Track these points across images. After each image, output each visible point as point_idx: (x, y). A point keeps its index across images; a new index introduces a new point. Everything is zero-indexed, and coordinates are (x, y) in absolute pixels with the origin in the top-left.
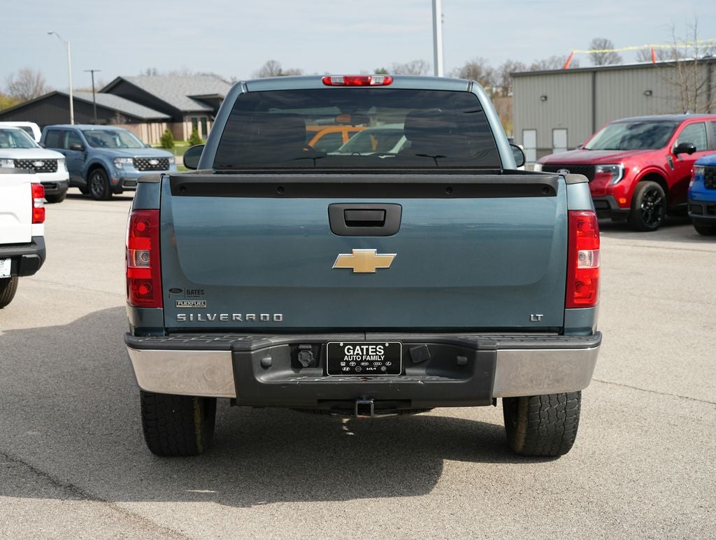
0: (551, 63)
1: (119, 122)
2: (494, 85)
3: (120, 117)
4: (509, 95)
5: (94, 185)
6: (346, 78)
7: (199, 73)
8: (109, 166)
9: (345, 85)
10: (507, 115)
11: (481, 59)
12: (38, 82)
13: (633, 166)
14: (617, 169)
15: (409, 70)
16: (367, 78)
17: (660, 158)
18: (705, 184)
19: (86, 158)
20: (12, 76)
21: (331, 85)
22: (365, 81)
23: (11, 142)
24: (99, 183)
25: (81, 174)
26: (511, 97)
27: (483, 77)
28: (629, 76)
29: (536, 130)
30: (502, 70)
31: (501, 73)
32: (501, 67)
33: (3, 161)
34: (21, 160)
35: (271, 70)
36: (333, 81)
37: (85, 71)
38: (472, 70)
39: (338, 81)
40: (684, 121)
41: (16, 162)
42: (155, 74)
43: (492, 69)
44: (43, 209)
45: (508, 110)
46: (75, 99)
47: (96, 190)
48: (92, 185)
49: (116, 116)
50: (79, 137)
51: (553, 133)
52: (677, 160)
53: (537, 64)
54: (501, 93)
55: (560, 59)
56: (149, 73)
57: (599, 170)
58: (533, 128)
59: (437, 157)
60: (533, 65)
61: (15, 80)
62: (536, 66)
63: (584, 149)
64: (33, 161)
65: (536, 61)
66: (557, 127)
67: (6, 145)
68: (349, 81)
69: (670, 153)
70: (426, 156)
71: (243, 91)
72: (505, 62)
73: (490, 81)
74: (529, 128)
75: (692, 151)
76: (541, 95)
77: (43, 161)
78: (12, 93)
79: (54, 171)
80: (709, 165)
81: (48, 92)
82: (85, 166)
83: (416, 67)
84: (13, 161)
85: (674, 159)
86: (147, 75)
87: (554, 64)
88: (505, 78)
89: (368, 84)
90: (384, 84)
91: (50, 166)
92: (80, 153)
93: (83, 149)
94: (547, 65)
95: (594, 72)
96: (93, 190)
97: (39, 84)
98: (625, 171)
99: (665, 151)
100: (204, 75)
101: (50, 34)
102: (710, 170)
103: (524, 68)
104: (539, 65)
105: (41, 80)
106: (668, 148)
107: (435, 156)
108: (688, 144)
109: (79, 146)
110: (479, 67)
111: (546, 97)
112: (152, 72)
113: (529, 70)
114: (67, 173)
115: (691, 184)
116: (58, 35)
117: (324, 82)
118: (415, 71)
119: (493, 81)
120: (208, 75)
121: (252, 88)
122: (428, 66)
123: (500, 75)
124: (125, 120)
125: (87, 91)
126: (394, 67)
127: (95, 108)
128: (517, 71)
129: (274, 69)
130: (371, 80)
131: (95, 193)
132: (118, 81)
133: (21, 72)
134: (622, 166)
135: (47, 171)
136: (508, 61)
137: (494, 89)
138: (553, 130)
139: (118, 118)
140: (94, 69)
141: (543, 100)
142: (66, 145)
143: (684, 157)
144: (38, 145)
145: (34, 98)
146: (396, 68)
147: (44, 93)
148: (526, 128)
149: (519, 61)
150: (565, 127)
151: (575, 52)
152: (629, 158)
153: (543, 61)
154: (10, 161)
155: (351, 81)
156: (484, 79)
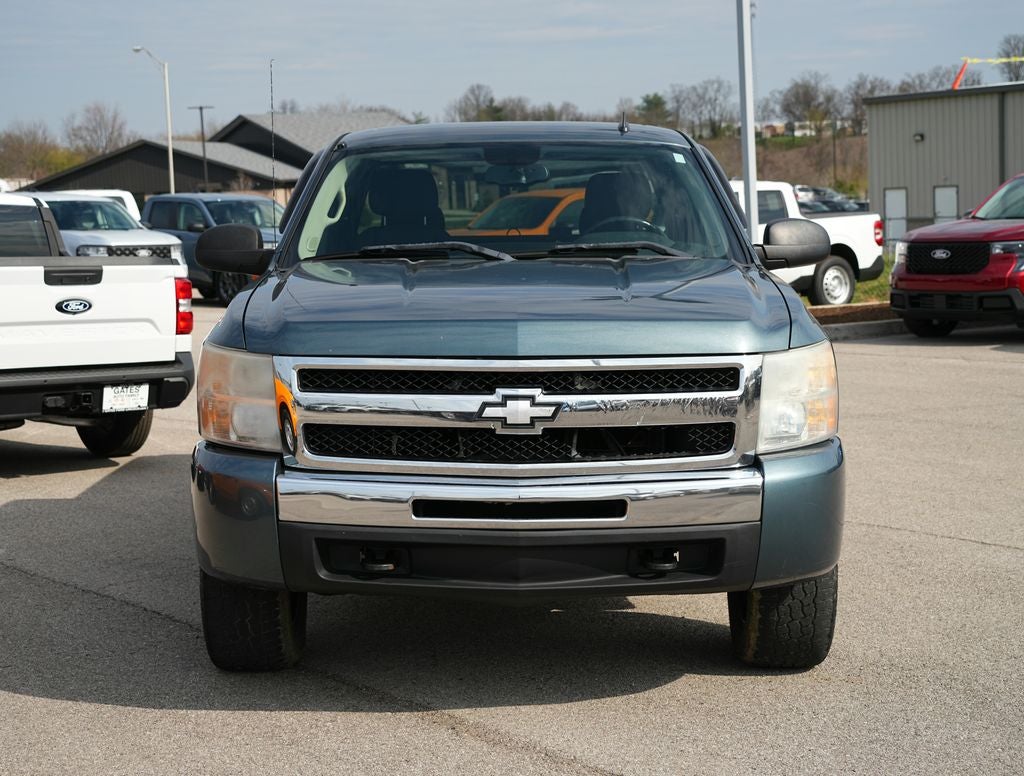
0: (932, 79)
1: (242, 186)
2: (839, 117)
3: (245, 179)
4: (864, 131)
5: (224, 284)
7: (361, 107)
10: (860, 165)
11: (816, 74)
12: (113, 127)
15: (698, 95)
20: (73, 116)
23: (101, 221)
24: (231, 281)
26: (865, 134)
27: (820, 104)
29: (906, 188)
30: (852, 92)
31: (850, 97)
32: (850, 88)
33: (91, 249)
34: (116, 247)
35: (477, 100)
37: (190, 108)
38: (801, 91)
41: (111, 250)
42: (293, 110)
43: (835, 91)
44: (191, 313)
45: (861, 158)
47: (226, 292)
48: (221, 284)
49: (238, 178)
50: (201, 212)
51: (934, 192)
53: (909, 80)
54: (850, 130)
55: (948, 72)
56: (284, 108)
57: (997, 249)
58: (902, 185)
60: (903, 83)
61: (78, 122)
62: (908, 84)
63: (974, 218)
64: (136, 248)
65: (909, 76)
66: (942, 183)
67: (92, 224)
72: (855, 79)
73: (832, 110)
74: (895, 186)
76: (914, 132)
77: (149, 247)
78: (71, 144)
81: (132, 141)
83: (710, 89)
84: (105, 249)
86: (281, 111)
87: (938, 80)
88: (856, 104)
94: (927, 81)
95: (1002, 92)
96: (222, 291)
97: (117, 127)
100: (370, 110)
101: (137, 51)
103: (888, 88)
104: (914, 82)
105: (119, 122)
109: (201, 226)
110: (813, 88)
111: (922, 136)
112: (289, 107)
113: (896, 93)
116: (149, 53)
118: (707, 97)
119: (837, 110)
120: (376, 111)
122: (730, 87)
123: (849, 101)
124: (250, 184)
125: (191, 139)
126: (674, 91)
127: (206, 165)
128: (877, 94)
129: (482, 99)
131: (225, 295)
132: (239, 121)
133: (88, 111)
136: (861, 76)
137: (839, 123)
138: (935, 187)
139: (241, 180)
140: (203, 105)
141: (917, 141)
142: (181, 224)
144: (141, 225)
145: (107, 151)
146: (677, 93)
147: (125, 144)
148: (889, 186)
149: (880, 76)
150: (955, 183)
151: (969, 61)
153: (920, 77)
154: (101, 249)
156: (822, 107)
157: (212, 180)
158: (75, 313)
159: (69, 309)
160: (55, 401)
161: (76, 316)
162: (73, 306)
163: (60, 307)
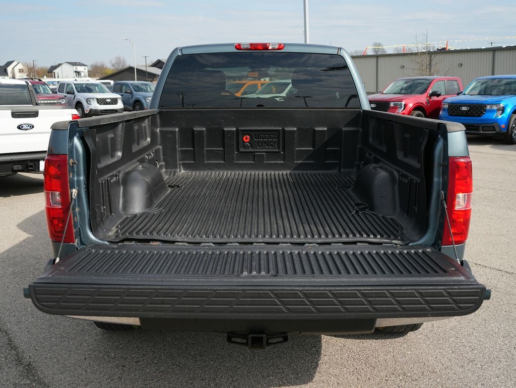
6: (251, 45)
8: (143, 101)
9: (251, 49)
13: (410, 103)
14: (401, 104)
16: (267, 44)
17: (423, 99)
18: (448, 113)
19: (132, 96)
20: (112, 60)
21: (241, 49)
22: (265, 47)
23: (97, 90)
25: (130, 105)
28: (394, 59)
33: (92, 99)
34: (100, 99)
36: (242, 47)
39: (246, 47)
40: (434, 79)
41: (98, 100)
46: (137, 69)
50: (129, 87)
52: (431, 100)
57: (392, 105)
59: (306, 97)
61: (114, 62)
63: (383, 93)
64: (106, 99)
68: (254, 47)
69: (427, 96)
70: (299, 97)
71: (179, 54)
75: (438, 95)
77: (110, 99)
79: (116, 104)
80: (450, 103)
82: (132, 101)
84: (96, 99)
85: (430, 99)
89: (267, 49)
90: (278, 49)
91: (114, 101)
92: (130, 94)
93: (131, 93)
95: (377, 57)
98: (405, 105)
99: (425, 95)
101: (126, 40)
102: (451, 106)
105: (125, 61)
106: (427, 93)
107: (305, 96)
108: (437, 92)
109: (129, 91)
114: (123, 105)
115: (441, 113)
116: (130, 40)
117: (236, 48)
121: (185, 52)
125: (143, 66)
130: (269, 46)
132: (158, 61)
134: (403, 103)
135: (112, 104)
140: (146, 56)
142: (123, 91)
143: (434, 98)
144: (109, 91)
147: (126, 67)
151: (368, 47)
152: (406, 99)
154: (94, 99)
155: (255, 47)
157: (149, 78)
158: (26, 130)
159: (23, 128)
160: (18, 167)
161: (27, 131)
162: (25, 127)
163: (19, 127)
